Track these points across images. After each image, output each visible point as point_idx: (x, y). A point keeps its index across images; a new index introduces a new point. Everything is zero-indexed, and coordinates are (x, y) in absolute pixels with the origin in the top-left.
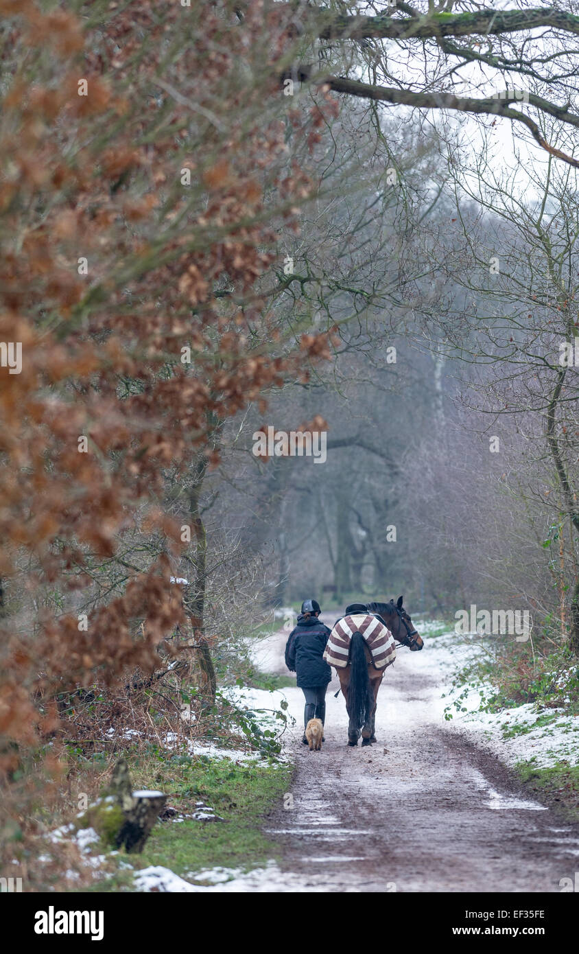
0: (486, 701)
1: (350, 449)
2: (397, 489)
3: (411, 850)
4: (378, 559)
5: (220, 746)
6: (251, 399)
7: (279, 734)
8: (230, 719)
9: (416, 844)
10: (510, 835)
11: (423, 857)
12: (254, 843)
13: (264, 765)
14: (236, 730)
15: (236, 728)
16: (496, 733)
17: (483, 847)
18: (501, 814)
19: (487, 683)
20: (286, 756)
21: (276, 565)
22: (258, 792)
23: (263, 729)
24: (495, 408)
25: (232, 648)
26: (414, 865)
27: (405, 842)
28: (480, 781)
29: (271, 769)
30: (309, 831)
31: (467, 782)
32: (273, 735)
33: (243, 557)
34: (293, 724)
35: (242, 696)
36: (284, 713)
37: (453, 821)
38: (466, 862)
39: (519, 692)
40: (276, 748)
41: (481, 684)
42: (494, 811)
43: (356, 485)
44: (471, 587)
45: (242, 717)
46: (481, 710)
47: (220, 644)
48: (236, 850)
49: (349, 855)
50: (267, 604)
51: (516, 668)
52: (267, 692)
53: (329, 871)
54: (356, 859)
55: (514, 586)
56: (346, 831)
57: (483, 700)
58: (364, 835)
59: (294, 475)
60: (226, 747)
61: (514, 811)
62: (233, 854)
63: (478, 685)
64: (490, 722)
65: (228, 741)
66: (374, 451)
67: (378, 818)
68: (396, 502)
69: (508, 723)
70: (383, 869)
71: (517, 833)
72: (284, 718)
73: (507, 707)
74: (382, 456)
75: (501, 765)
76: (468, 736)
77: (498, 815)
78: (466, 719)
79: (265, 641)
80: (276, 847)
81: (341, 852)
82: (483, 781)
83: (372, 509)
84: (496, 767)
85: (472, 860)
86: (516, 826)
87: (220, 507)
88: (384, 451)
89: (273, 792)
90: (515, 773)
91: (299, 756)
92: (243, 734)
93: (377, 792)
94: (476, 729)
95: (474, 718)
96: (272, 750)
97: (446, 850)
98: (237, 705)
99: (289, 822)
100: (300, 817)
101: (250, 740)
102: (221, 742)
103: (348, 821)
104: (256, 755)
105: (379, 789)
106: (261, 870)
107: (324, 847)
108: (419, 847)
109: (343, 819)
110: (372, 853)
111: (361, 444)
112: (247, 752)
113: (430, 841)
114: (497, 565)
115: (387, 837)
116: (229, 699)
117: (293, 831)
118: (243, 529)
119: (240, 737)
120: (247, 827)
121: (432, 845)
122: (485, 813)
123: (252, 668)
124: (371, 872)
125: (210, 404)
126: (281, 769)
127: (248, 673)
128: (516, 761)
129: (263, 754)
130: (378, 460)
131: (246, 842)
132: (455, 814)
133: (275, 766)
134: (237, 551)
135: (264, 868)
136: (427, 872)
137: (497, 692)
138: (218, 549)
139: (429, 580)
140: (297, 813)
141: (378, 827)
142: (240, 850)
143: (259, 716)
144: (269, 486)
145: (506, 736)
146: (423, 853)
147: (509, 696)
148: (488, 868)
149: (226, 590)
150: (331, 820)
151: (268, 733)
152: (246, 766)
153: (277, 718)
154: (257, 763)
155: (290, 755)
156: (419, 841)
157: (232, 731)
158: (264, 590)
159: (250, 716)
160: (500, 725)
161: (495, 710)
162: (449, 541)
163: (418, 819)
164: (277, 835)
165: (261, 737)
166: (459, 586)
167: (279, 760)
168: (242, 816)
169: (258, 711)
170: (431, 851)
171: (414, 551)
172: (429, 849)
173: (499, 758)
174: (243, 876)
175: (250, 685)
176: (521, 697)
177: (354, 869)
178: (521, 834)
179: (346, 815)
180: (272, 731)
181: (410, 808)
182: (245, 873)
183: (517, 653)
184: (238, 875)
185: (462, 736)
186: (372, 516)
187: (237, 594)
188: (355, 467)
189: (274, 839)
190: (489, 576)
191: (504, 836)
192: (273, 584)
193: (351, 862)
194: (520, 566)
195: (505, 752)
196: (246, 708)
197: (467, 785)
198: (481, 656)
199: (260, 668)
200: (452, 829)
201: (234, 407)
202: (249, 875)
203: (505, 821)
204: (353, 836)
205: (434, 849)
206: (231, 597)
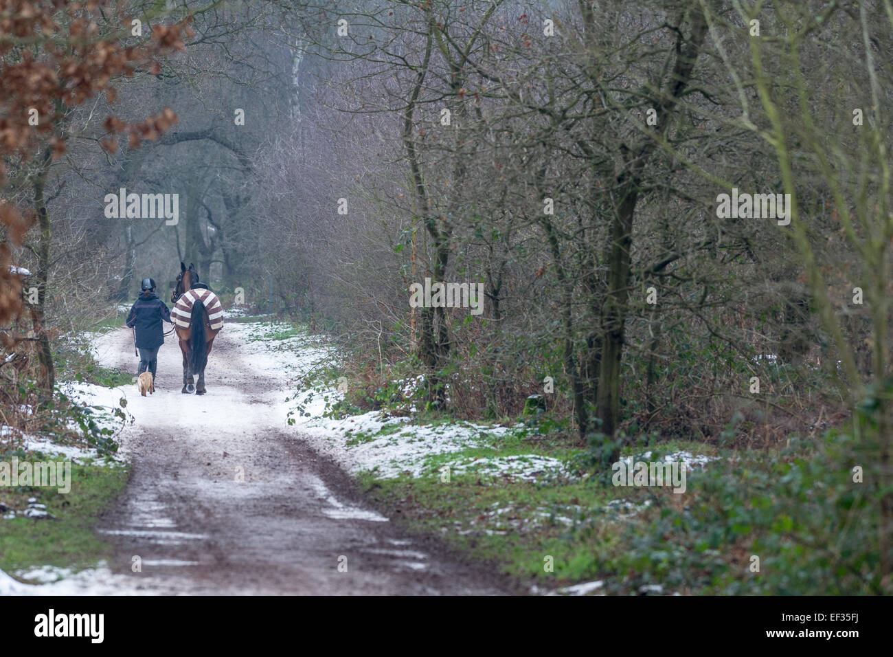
0: (331, 407)
1: (202, 142)
2: (248, 185)
3: (246, 557)
4: (227, 256)
5: (56, 441)
6: (100, 88)
7: (116, 432)
8: (67, 415)
9: (251, 551)
10: (349, 546)
11: (259, 564)
12: (86, 543)
13: (100, 463)
14: (73, 426)
15: (73, 424)
16: (339, 440)
17: (319, 556)
18: (341, 523)
19: (332, 388)
20: (121, 456)
21: (122, 258)
22: (93, 491)
23: (100, 426)
24: (352, 107)
25: (73, 342)
26: (249, 572)
27: (240, 549)
28: (321, 489)
29: (107, 467)
30: (143, 533)
31: (307, 489)
32: (110, 433)
33: (88, 249)
34: (132, 422)
35: (81, 392)
36: (123, 410)
37: (291, 529)
38: (301, 572)
39: (364, 399)
40: (113, 446)
41: (327, 389)
42: (334, 520)
43: (208, 180)
44: (321, 289)
45: (78, 413)
46: (325, 415)
47: (61, 337)
48: (67, 549)
49: (183, 559)
50: (110, 299)
51: (363, 374)
52: (107, 389)
53: (161, 574)
54: (189, 563)
55: (364, 290)
56: (180, 535)
57: (328, 405)
58: (199, 540)
59: (144, 167)
60: (62, 443)
61: (354, 521)
62: (64, 553)
63: (324, 390)
64: (334, 429)
65: (64, 437)
66: (226, 145)
67: (214, 522)
68: (247, 199)
69: (352, 430)
70: (216, 575)
71: (355, 544)
72: (123, 416)
73: (351, 414)
74: (235, 150)
75: (343, 473)
76: (310, 442)
77: (336, 524)
78: (309, 424)
79: (106, 336)
80: (107, 548)
81: (174, 556)
82: (324, 488)
83: (223, 205)
84: (338, 475)
85: (307, 570)
86: (355, 536)
87: (67, 196)
88: (238, 146)
89: (108, 492)
90: (356, 482)
91: (136, 455)
92: (80, 431)
93: (214, 496)
94: (318, 435)
95: (317, 423)
96: (109, 448)
97: (282, 558)
98: (76, 400)
99: (123, 523)
100: (135, 518)
101: (87, 437)
102: (57, 438)
103: (183, 524)
104: (93, 452)
105: (217, 493)
106: (91, 571)
107: (158, 550)
108: (254, 554)
109: (178, 522)
110: (206, 558)
111: (213, 138)
112: (83, 450)
113: (267, 548)
114: (348, 267)
115: (222, 542)
116: (68, 394)
117: (126, 533)
118: (88, 220)
119: (76, 434)
120: (79, 526)
121: (268, 552)
122: (324, 522)
123: (93, 363)
124: (203, 577)
125: (58, 92)
126: (117, 468)
127: (88, 368)
128: (358, 470)
129: (99, 452)
130: (230, 155)
131: (78, 542)
132: (293, 521)
133: (111, 465)
134: (81, 243)
135: (95, 568)
136: (261, 580)
137: (342, 398)
138: (62, 240)
139: (278, 280)
140: (131, 514)
141: (214, 531)
142: (71, 549)
143: (97, 413)
144: (118, 177)
145: (349, 444)
146: (258, 561)
147: (354, 403)
148: (324, 579)
149: (68, 282)
150: (166, 522)
151: (105, 431)
152: (82, 463)
153: (116, 415)
154: (93, 461)
155: (128, 454)
156: (253, 548)
157: (69, 427)
158: (108, 283)
159: (88, 412)
160: (343, 431)
161: (339, 417)
162: (299, 241)
163: (255, 525)
164: (110, 536)
165: (99, 435)
166: (308, 288)
167: (116, 458)
168: (74, 515)
169: (95, 407)
170: (267, 559)
171: (264, 250)
172: (265, 556)
173: (341, 466)
174: (73, 576)
175: (90, 381)
176: (365, 404)
177: (187, 573)
178: (359, 544)
179: (182, 518)
180: (109, 428)
181: (248, 514)
182: (75, 573)
183: (365, 359)
184: (68, 575)
185: (304, 442)
186: (222, 212)
187: (80, 286)
188: (207, 161)
189: (106, 539)
190: (339, 279)
191: (342, 546)
192: (118, 278)
193: (184, 567)
194: (371, 270)
195: (348, 460)
196: (85, 404)
197: (306, 493)
198: (328, 360)
199: (100, 363)
200: (289, 537)
201: (82, 95)
202: (79, 575)
203: (344, 531)
204: (188, 540)
205: (270, 556)
206: (74, 289)
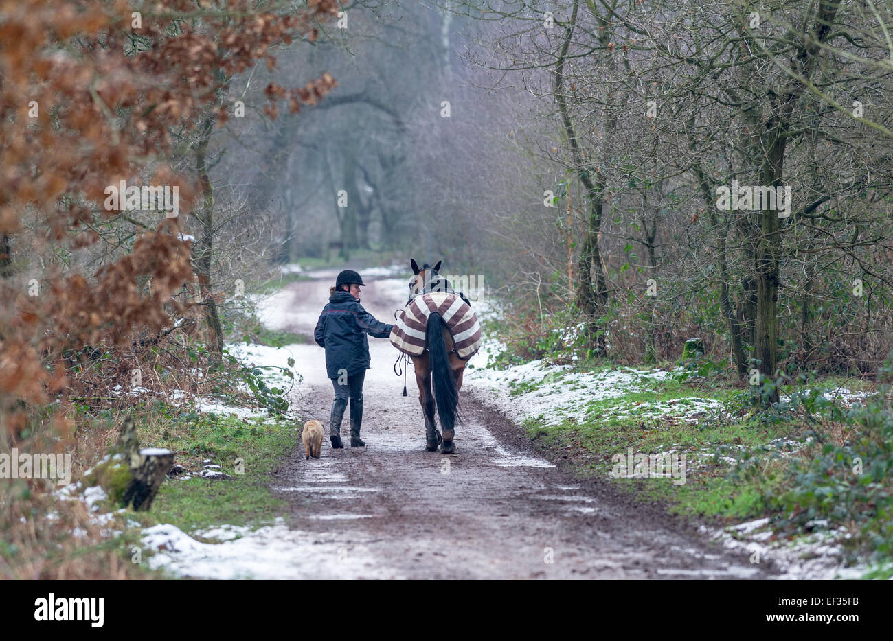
0: (494, 358)
1: (356, 105)
2: (403, 145)
3: (419, 508)
4: (384, 216)
5: (227, 403)
6: (259, 56)
7: (286, 391)
8: (237, 377)
9: (424, 502)
10: (518, 493)
11: (431, 514)
12: (262, 500)
13: (271, 422)
14: (243, 387)
15: (243, 385)
16: (503, 390)
17: (491, 504)
18: (510, 472)
19: (495, 340)
20: (292, 413)
21: (282, 221)
22: (266, 450)
23: (270, 386)
24: (503, 65)
25: (239, 305)
26: (422, 523)
27: (413, 500)
28: (488, 438)
29: (278, 426)
30: (317, 489)
31: (475, 440)
32: (280, 392)
33: (250, 214)
34: (300, 381)
35: (249, 353)
36: (291, 370)
37: (461, 479)
38: (474, 520)
39: (526, 349)
40: (283, 405)
41: (489, 341)
42: (502, 469)
43: (363, 142)
44: (479, 243)
45: (248, 374)
46: (489, 367)
47: (227, 301)
48: (244, 508)
49: (357, 513)
50: (274, 261)
51: (524, 325)
52: (274, 349)
53: (337, 529)
54: (363, 516)
55: (521, 243)
56: (354, 489)
57: (491, 357)
58: (372, 493)
59: (300, 131)
60: (233, 404)
61: (522, 469)
62: (241, 511)
63: (486, 342)
64: (498, 379)
65: (235, 398)
66: (379, 106)
67: (386, 475)
68: (403, 159)
69: (515, 380)
70: (390, 527)
71: (525, 491)
72: (291, 375)
73: (514, 364)
74: (389, 112)
75: (509, 422)
76: (475, 393)
77: (505, 473)
78: (474, 376)
79: (271, 298)
80: (284, 505)
81: (348, 510)
82: (491, 438)
83: (378, 167)
84: (504, 425)
85: (480, 518)
86: (524, 484)
87: (227, 163)
88: (391, 107)
89: (280, 450)
90: (522, 431)
91: (306, 413)
92: (250, 391)
93: (384, 449)
94: (483, 386)
95: (481, 375)
96: (279, 407)
97: (454, 508)
98: (244, 362)
99: (297, 480)
100: (307, 474)
101: (257, 397)
102: (228, 400)
103: (355, 478)
104: (264, 412)
105: (387, 446)
106: (269, 528)
107: (332, 504)
108: (427, 505)
109: (350, 476)
110: (380, 511)
111: (368, 100)
112: (254, 410)
113: (438, 498)
114: (504, 221)
115: (395, 495)
116: (236, 356)
117: (300, 489)
118: (250, 185)
119: (247, 394)
120: (254, 484)
121: (440, 503)
122: (493, 471)
123: (259, 325)
124: (379, 529)
125: (217, 62)
126: (288, 426)
127: (255, 330)
128: (524, 418)
129: (270, 411)
130: (384, 117)
131: (254, 500)
132: (463, 471)
133: (283, 423)
134: (244, 208)
135: (272, 525)
136: (435, 530)
137: (504, 349)
138: (225, 205)
139: (436, 237)
140: (304, 470)
141: (386, 484)
142: (248, 507)
143: (266, 373)
144: (276, 142)
145: (514, 393)
146: (431, 511)
147: (517, 354)
148: (496, 526)
149: (233, 247)
150: (339, 477)
151: (275, 391)
152: (253, 423)
153: (284, 375)
154: (264, 420)
155: (298, 412)
156: (427, 499)
157: (239, 388)
158: (271, 247)
159: (257, 373)
160: (507, 382)
161: (502, 367)
162: (457, 198)
163: (425, 476)
164: (285, 492)
165: (269, 395)
166: (466, 242)
167: (286, 417)
168: (249, 473)
169: (265, 368)
170: (440, 509)
171: (421, 207)
172: (437, 506)
173: (507, 415)
174: (251, 533)
175: (257, 342)
176: (529, 354)
177: (362, 527)
178: (529, 491)
179: (354, 473)
180: (279, 388)
181: (418, 466)
182: (253, 531)
183: (524, 310)
184: (246, 532)
185: (469, 393)
186: (378, 173)
187: (244, 251)
188: (361, 123)
189: (282, 497)
190: (496, 233)
191: (511, 494)
192: (279, 240)
193: (359, 519)
194: (527, 223)
195: (513, 410)
196: (253, 365)
197: (474, 443)
198: (488, 313)
199: (267, 325)
200: (460, 487)
201: (242, 64)
202: (257, 533)
203: (513, 479)
204: (361, 494)
205: (441, 506)
206: (238, 254)
